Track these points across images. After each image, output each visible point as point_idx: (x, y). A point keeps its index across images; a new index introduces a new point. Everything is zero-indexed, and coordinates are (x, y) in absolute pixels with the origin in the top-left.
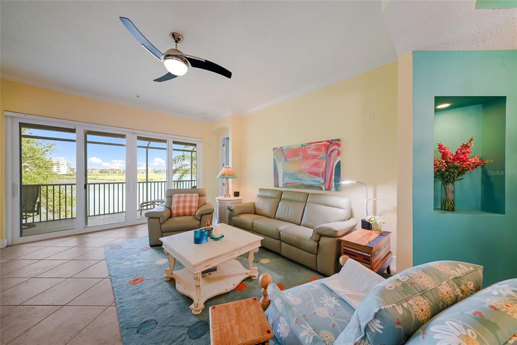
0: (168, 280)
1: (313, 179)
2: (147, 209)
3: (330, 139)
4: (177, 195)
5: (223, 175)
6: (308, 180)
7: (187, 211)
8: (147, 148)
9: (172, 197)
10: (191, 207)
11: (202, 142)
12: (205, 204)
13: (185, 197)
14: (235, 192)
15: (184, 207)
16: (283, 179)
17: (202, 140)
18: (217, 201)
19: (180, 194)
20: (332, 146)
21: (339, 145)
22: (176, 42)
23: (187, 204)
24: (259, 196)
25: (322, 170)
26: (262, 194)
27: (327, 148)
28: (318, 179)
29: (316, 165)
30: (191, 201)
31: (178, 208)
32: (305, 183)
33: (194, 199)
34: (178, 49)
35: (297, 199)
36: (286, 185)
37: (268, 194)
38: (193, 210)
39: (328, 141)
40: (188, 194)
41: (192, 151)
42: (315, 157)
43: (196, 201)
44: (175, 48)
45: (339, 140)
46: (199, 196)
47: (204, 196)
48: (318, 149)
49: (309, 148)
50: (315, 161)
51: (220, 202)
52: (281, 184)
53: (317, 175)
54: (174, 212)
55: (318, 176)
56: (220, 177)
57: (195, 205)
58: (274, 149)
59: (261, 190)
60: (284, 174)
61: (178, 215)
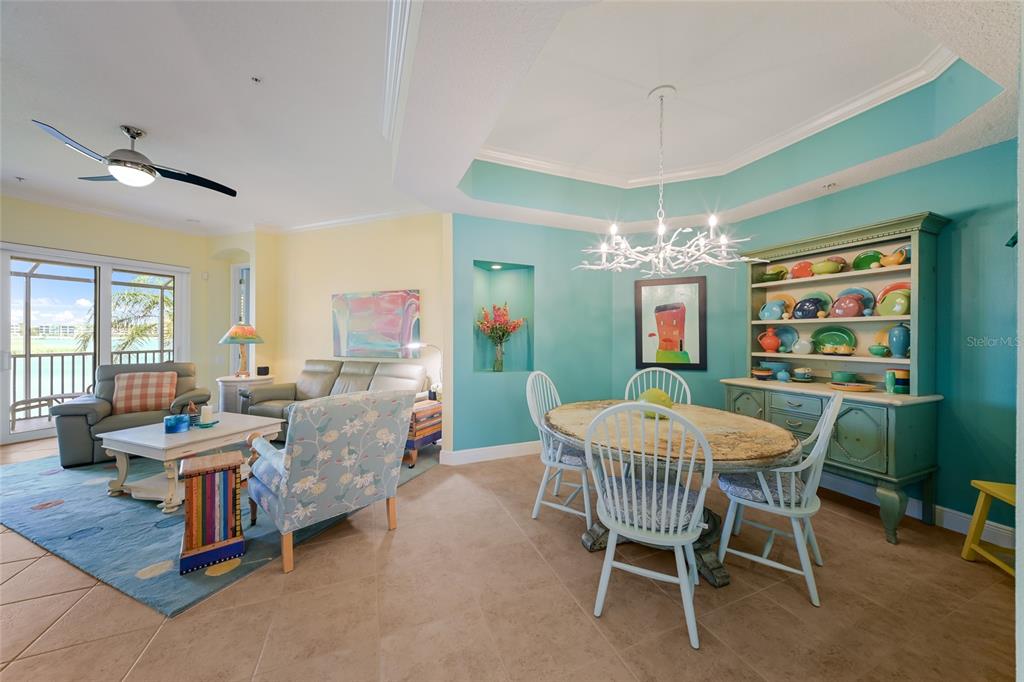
0: (116, 494)
1: (389, 343)
2: (28, 418)
3: (407, 288)
4: (127, 375)
5: (232, 338)
6: (382, 344)
7: (151, 402)
8: (29, 276)
9: (113, 379)
10: (159, 396)
11: (188, 273)
12: (193, 389)
13: (146, 377)
14: (259, 368)
15: (144, 396)
16: (348, 344)
17: (188, 270)
18: (220, 384)
19: (132, 374)
20: (410, 298)
21: (418, 298)
22: (133, 137)
23: (152, 391)
24: (305, 372)
25: (399, 330)
26: (311, 368)
27: (404, 300)
28: (394, 342)
29: (392, 323)
30: (159, 385)
31: (129, 398)
32: (378, 349)
33: (166, 381)
34: (136, 150)
35: (362, 372)
36: (352, 353)
37: (319, 368)
38: (165, 400)
39: (405, 291)
40: (152, 373)
41: (162, 288)
42: (390, 311)
43: (171, 384)
44: (130, 148)
45: (418, 291)
46: (179, 376)
47: (189, 376)
48: (393, 301)
49: (383, 299)
50: (390, 317)
51: (225, 386)
52: (344, 352)
53: (392, 337)
54: (120, 405)
55: (394, 339)
56: (226, 341)
57: (168, 391)
58: (333, 296)
59: (309, 362)
60: (348, 337)
61: (129, 410)
